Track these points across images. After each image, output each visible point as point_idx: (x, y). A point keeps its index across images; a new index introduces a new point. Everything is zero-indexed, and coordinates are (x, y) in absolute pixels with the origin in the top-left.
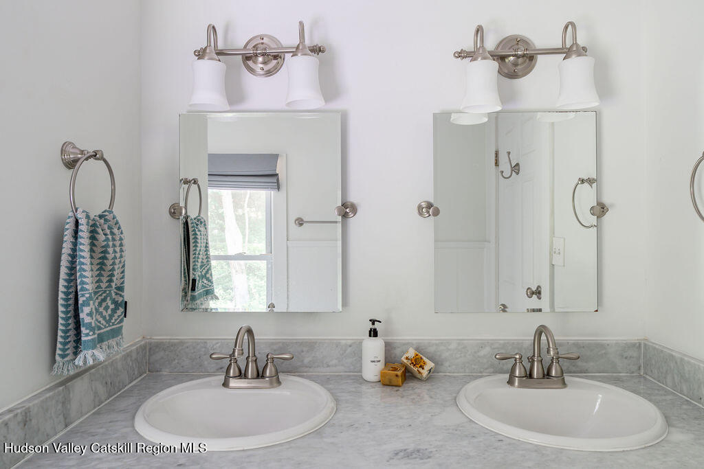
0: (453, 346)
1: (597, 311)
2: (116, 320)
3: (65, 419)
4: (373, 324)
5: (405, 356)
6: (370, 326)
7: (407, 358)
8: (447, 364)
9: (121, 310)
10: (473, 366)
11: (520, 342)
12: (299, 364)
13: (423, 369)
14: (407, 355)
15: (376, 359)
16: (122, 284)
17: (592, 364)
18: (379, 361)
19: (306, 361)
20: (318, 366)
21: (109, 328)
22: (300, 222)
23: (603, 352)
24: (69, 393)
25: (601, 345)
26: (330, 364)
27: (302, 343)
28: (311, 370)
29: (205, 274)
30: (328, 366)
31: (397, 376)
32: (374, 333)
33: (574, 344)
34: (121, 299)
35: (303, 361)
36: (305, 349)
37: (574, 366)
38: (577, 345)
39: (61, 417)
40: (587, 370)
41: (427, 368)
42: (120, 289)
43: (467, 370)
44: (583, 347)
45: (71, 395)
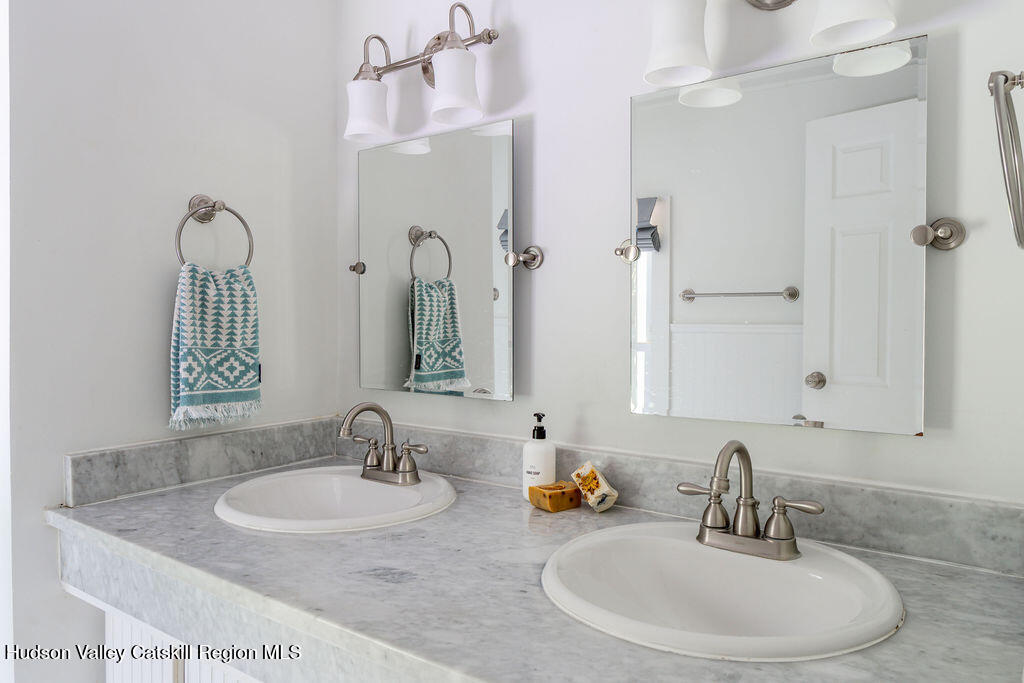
0: (661, 468)
1: (921, 434)
2: (244, 383)
3: (180, 475)
4: (539, 420)
5: (576, 472)
6: (535, 423)
7: (578, 476)
8: (651, 496)
9: (252, 373)
10: (691, 506)
11: (771, 476)
12: (471, 467)
13: (592, 493)
14: (579, 471)
15: (533, 470)
16: (254, 344)
17: (912, 537)
18: (538, 473)
19: (478, 463)
20: (490, 473)
21: (232, 390)
22: (689, 296)
23: (940, 517)
24: (187, 450)
25: (932, 504)
26: (503, 471)
27: (473, 440)
28: (483, 476)
29: (450, 352)
30: (501, 475)
31: (544, 495)
32: (540, 433)
33: (875, 494)
34: (252, 362)
35: (473, 464)
36: (476, 448)
37: (875, 536)
38: (881, 496)
39: (174, 471)
40: (902, 548)
41: (598, 493)
42: (253, 350)
43: (682, 511)
44: (895, 503)
45: (190, 453)
